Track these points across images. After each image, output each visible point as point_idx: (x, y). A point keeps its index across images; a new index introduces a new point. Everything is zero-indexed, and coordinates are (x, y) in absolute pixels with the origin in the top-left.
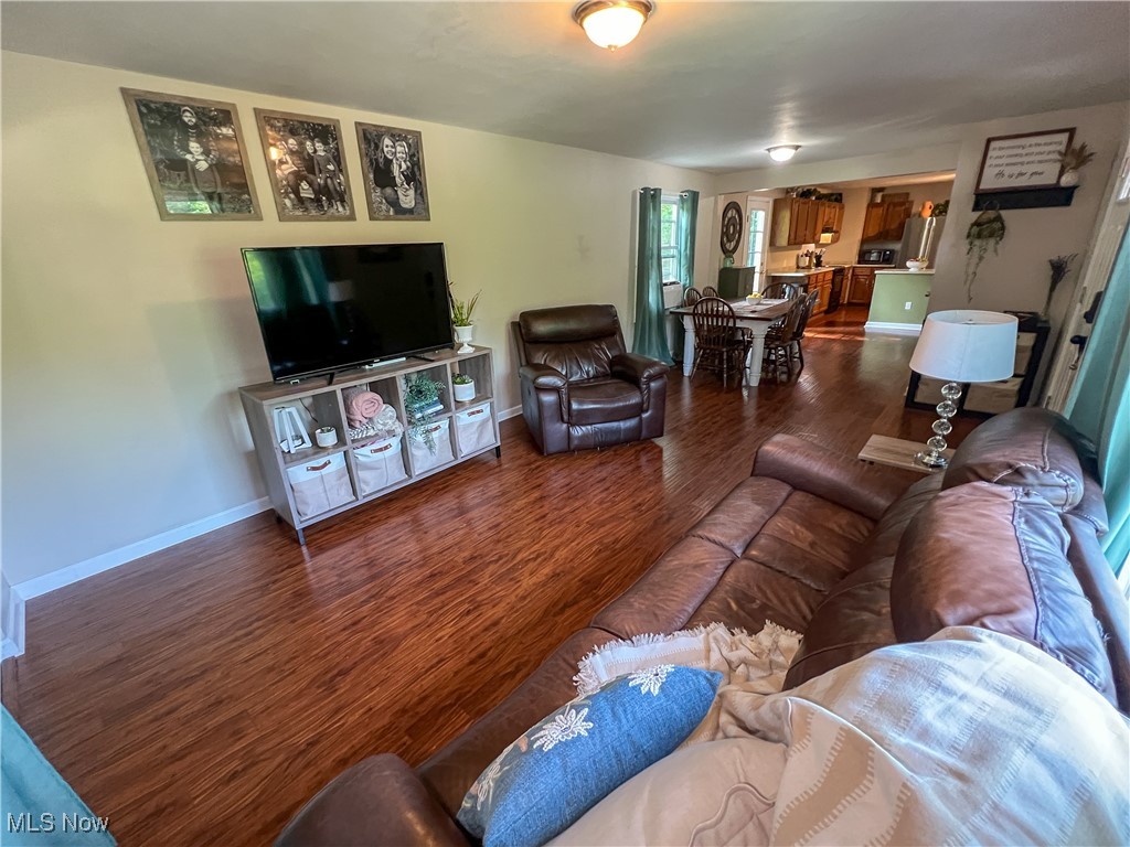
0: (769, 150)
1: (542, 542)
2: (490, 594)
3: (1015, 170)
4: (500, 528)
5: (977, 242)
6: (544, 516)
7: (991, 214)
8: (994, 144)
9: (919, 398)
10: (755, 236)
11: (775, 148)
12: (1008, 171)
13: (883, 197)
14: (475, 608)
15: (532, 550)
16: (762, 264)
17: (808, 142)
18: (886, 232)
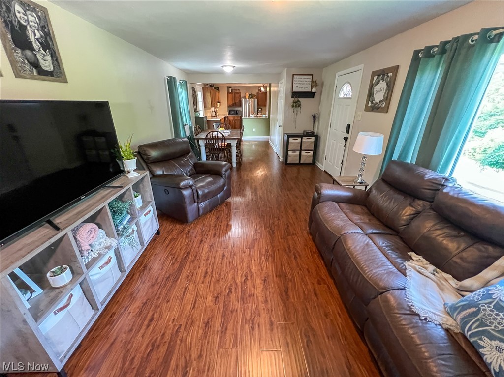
0: (223, 67)
1: (239, 269)
2: (249, 311)
3: (301, 86)
4: (209, 273)
5: (296, 109)
6: (224, 256)
7: (296, 99)
8: (294, 76)
9: (289, 161)
11: (225, 66)
12: (299, 85)
13: (232, 90)
14: (253, 324)
15: (240, 275)
17: (239, 66)
18: (235, 103)
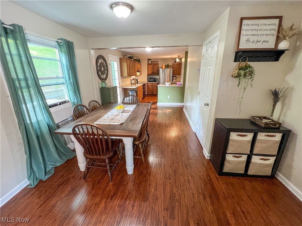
3: (256, 38)
7: (243, 64)
8: (245, 22)
9: (226, 170)
10: (114, 73)
12: (252, 38)
13: (151, 61)
16: (119, 84)
18: (154, 73)
